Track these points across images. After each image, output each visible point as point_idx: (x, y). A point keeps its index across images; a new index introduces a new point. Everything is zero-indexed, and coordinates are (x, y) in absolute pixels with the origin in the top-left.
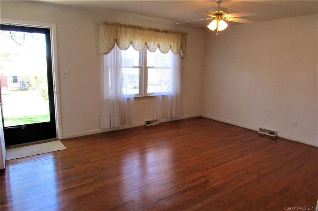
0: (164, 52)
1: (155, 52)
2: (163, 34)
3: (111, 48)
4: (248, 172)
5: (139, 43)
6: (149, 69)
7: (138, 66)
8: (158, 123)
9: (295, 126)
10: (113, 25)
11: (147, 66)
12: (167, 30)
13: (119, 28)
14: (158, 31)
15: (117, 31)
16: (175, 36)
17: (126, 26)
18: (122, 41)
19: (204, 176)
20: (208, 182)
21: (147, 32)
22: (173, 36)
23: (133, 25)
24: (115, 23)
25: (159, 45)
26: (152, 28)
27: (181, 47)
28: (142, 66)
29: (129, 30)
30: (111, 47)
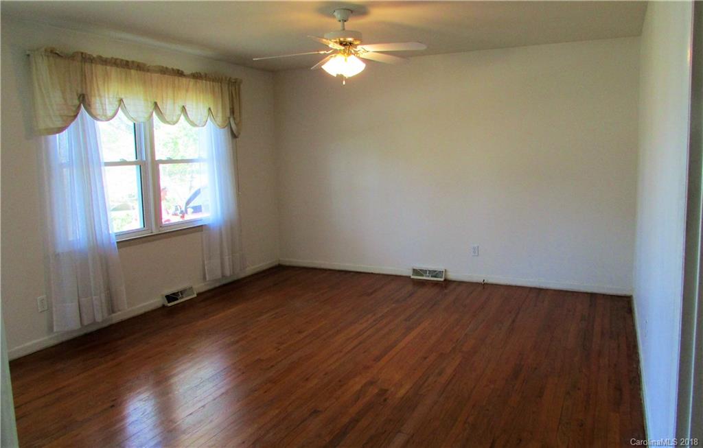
0: (197, 123)
1: (177, 125)
2: (192, 82)
3: (72, 116)
4: (442, 354)
5: (137, 102)
6: (161, 166)
7: (133, 159)
8: (195, 295)
9: (476, 254)
10: (72, 57)
11: (158, 158)
12: (200, 74)
13: (87, 66)
14: (179, 74)
15: (83, 75)
16: (217, 85)
17: (105, 62)
18: (98, 98)
19: (372, 383)
20: (386, 390)
21: (155, 76)
22: (213, 86)
23: (122, 60)
24: (77, 52)
25: (184, 109)
26: (167, 68)
27: (232, 112)
28: (145, 159)
29: (113, 71)
30: (72, 114)
